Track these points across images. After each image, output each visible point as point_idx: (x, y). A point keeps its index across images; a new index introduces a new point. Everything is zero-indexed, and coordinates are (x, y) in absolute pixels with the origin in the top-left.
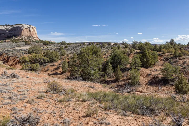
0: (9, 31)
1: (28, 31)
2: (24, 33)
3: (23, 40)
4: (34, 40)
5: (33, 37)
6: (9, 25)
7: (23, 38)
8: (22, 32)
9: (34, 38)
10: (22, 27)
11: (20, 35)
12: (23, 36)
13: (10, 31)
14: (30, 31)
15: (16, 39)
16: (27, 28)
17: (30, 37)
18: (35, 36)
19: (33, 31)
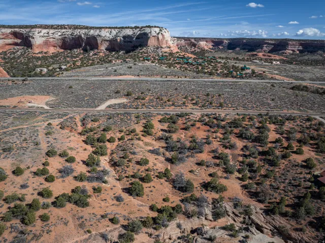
0: (136, 38)
1: (156, 40)
2: (151, 42)
3: (147, 53)
4: (162, 52)
5: (161, 47)
6: (138, 27)
7: (149, 50)
8: (149, 41)
9: (163, 50)
10: (149, 34)
11: (146, 45)
12: (149, 46)
13: (138, 38)
14: (158, 38)
15: (141, 51)
16: (155, 35)
17: (157, 48)
18: (164, 46)
19: (162, 39)
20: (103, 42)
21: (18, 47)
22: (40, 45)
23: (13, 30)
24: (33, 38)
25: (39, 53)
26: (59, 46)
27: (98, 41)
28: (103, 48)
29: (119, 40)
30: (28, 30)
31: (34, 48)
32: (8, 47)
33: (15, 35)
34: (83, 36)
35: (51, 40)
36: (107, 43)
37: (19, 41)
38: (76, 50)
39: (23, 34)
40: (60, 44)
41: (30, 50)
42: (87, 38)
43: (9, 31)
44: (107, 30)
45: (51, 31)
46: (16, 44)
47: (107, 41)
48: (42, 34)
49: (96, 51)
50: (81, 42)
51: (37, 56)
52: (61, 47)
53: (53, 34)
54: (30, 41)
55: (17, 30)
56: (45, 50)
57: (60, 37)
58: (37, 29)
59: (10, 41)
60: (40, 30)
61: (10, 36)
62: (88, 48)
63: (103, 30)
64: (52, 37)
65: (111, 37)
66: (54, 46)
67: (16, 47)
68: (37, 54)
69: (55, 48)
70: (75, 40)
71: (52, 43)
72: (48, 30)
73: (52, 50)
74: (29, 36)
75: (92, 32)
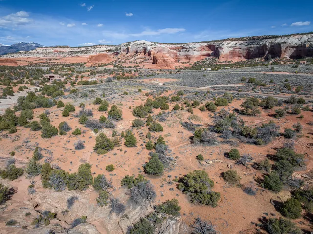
20: (288, 49)
21: (209, 57)
22: (226, 55)
23: (209, 43)
24: (222, 49)
25: (224, 62)
26: (244, 56)
27: (282, 48)
28: (286, 55)
29: (307, 46)
30: (219, 43)
31: (221, 57)
32: (202, 57)
33: (210, 47)
34: (267, 44)
35: (237, 50)
36: (293, 50)
37: (211, 52)
38: (257, 59)
39: (215, 46)
40: (245, 54)
41: (216, 59)
42: (272, 46)
43: (206, 44)
44: (296, 36)
45: (240, 42)
46: (209, 55)
47: (293, 47)
48: (230, 45)
49: (278, 58)
50: (265, 50)
51: (221, 64)
52: (245, 57)
53: (240, 45)
54: (219, 51)
55: (212, 43)
56: (229, 60)
57: (246, 47)
58: (227, 41)
59: (204, 53)
60: (229, 41)
61: (206, 49)
62: (270, 56)
63: (292, 36)
64: (238, 47)
65: (299, 43)
66: (239, 56)
67: (207, 57)
68: (222, 62)
69: (240, 58)
70: (259, 50)
71: (237, 53)
72: (237, 42)
73: (236, 59)
74: (219, 47)
75: (279, 40)
